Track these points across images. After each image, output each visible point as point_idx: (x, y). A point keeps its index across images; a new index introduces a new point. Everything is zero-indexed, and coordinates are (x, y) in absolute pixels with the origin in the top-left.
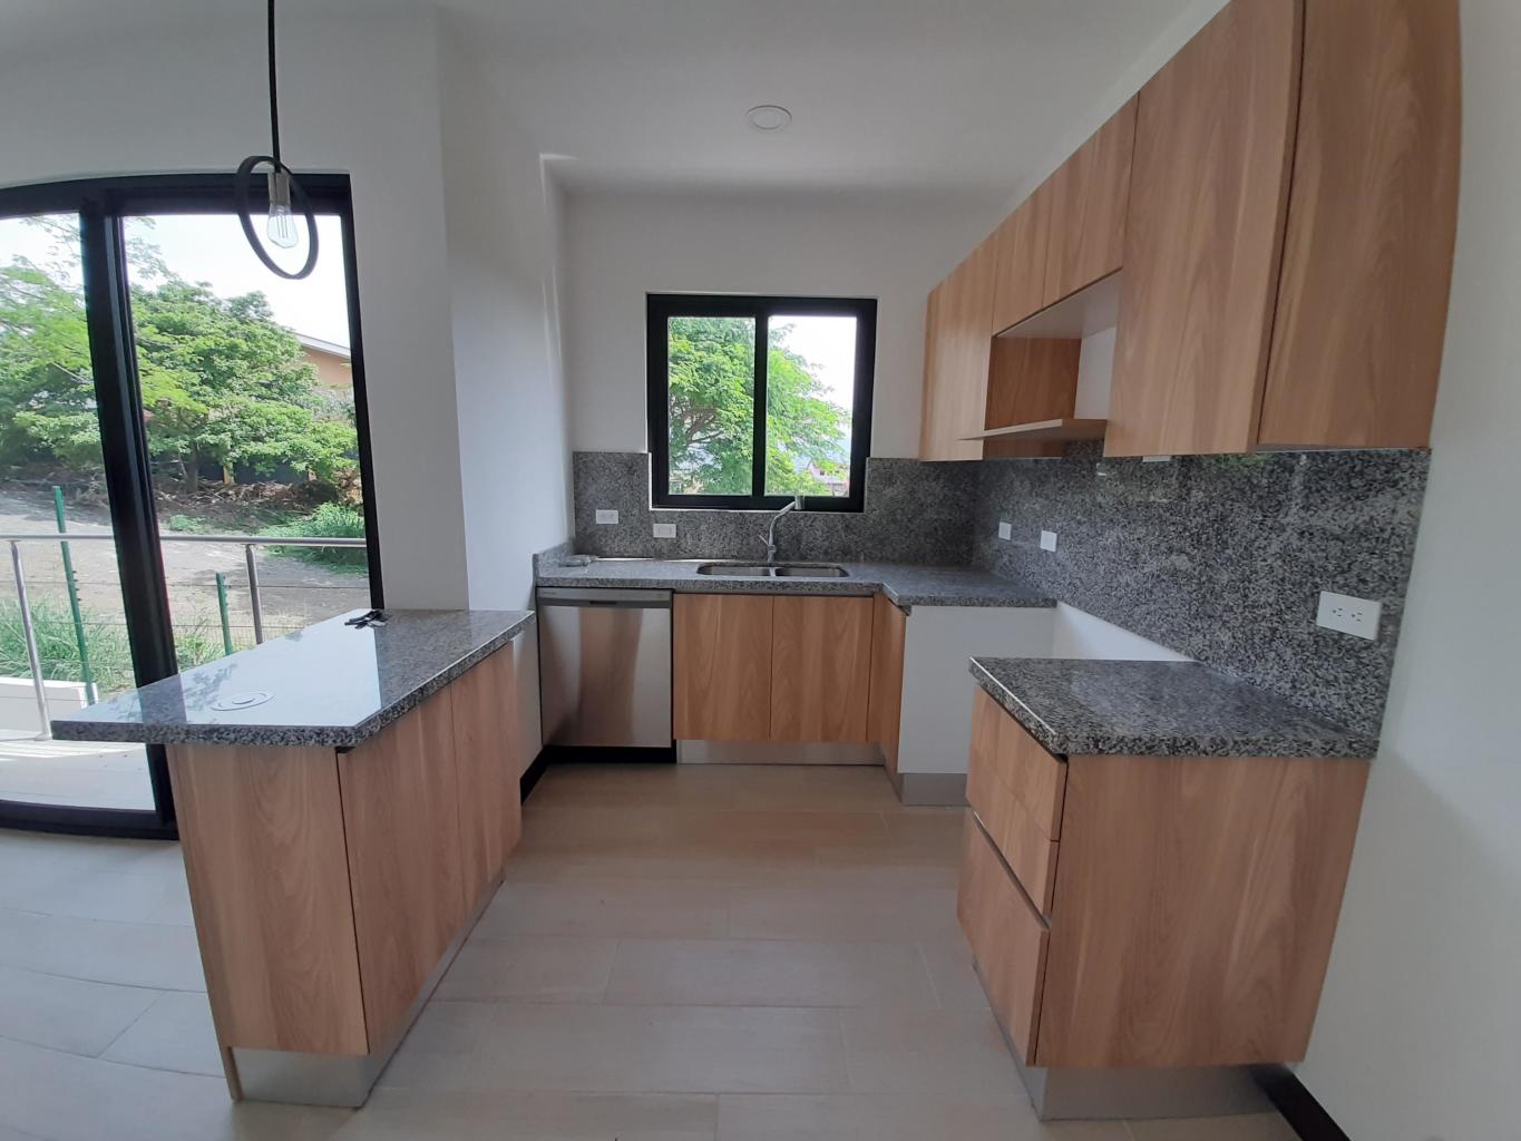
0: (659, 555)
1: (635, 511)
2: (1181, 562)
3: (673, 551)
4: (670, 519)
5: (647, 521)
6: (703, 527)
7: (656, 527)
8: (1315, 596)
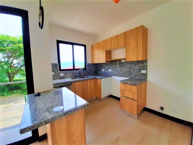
0: (61, 78)
1: (57, 72)
2: (127, 70)
3: (63, 78)
4: (63, 73)
5: (59, 74)
6: (68, 74)
7: (60, 74)
8: (141, 71)
